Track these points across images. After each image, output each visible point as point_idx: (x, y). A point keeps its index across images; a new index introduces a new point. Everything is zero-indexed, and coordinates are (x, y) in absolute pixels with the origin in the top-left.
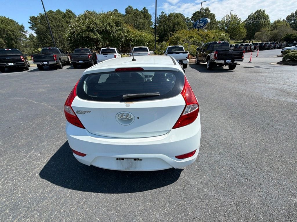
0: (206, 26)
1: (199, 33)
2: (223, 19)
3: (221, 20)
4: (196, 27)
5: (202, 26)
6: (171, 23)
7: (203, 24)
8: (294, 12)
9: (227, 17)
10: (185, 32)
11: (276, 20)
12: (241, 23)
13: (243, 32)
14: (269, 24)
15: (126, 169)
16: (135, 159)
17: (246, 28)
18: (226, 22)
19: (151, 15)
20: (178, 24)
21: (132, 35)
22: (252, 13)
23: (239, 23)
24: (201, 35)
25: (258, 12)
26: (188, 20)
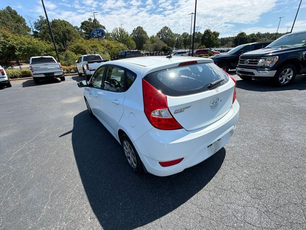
0: (104, 37)
1: (101, 42)
2: (113, 31)
3: (112, 32)
4: (95, 37)
5: (101, 37)
6: (59, 31)
7: (101, 34)
8: (160, 31)
9: (116, 30)
10: (84, 41)
11: (152, 36)
12: (129, 36)
13: (133, 44)
14: (148, 38)
15: (214, 152)
16: (218, 140)
17: (134, 41)
18: (116, 34)
19: (23, 17)
20: (69, 32)
21: (15, 42)
22: (135, 29)
23: (127, 35)
24: (103, 45)
25: (139, 28)
26: (78, 29)
